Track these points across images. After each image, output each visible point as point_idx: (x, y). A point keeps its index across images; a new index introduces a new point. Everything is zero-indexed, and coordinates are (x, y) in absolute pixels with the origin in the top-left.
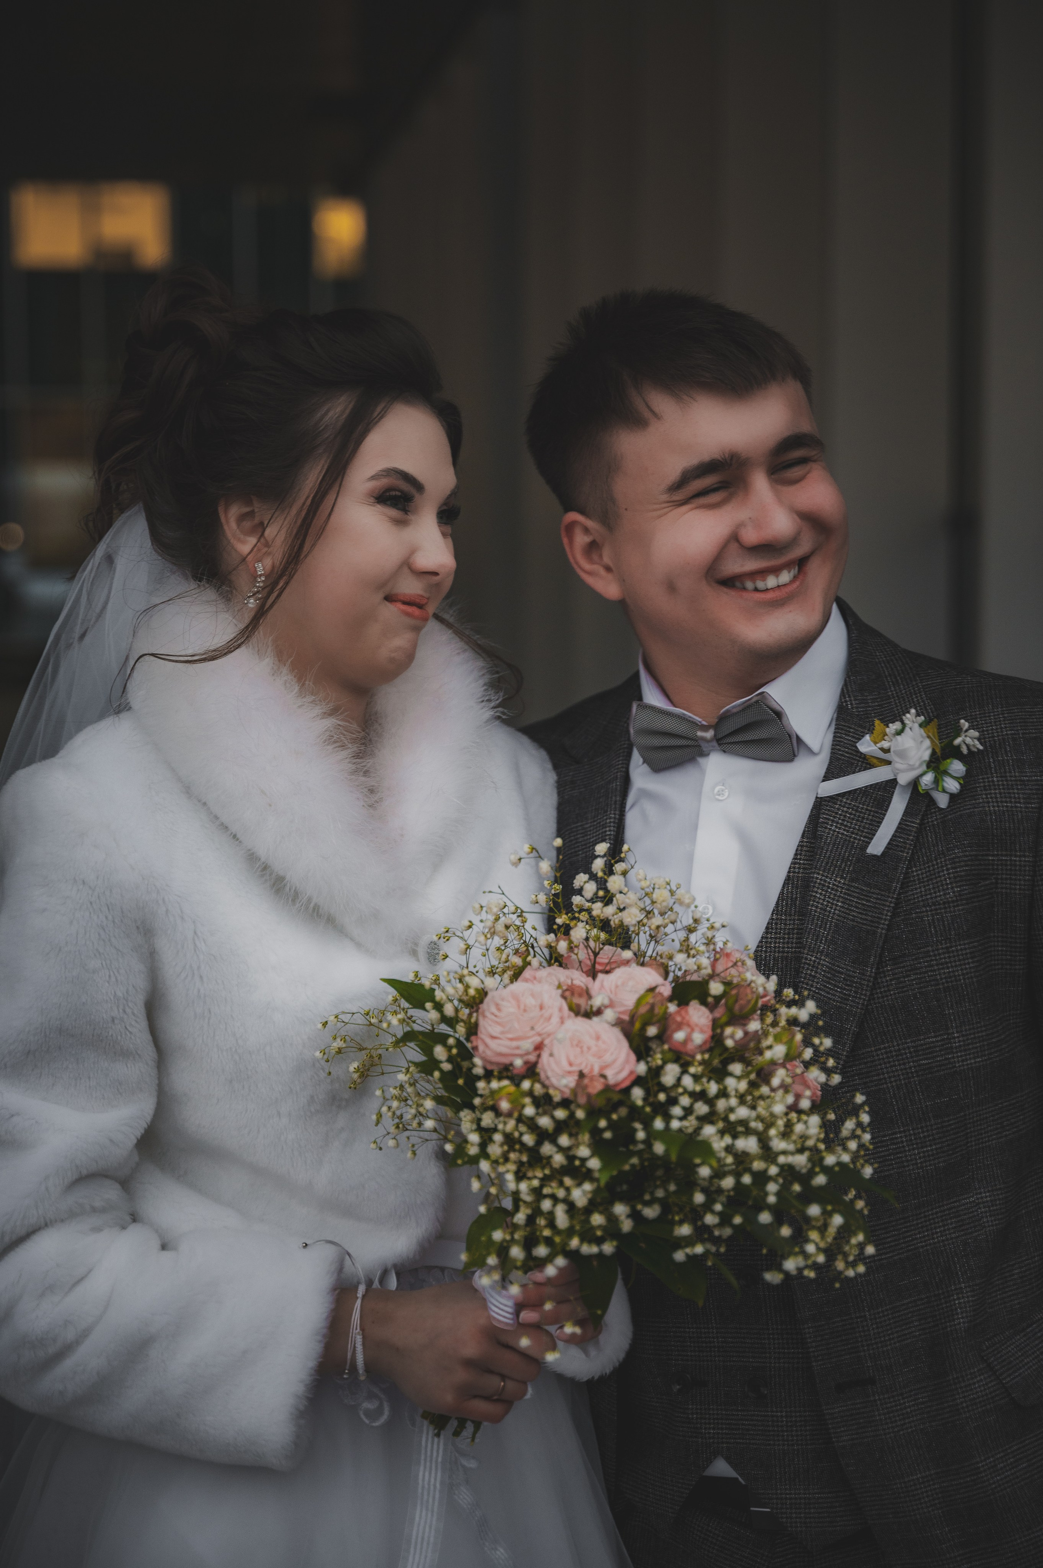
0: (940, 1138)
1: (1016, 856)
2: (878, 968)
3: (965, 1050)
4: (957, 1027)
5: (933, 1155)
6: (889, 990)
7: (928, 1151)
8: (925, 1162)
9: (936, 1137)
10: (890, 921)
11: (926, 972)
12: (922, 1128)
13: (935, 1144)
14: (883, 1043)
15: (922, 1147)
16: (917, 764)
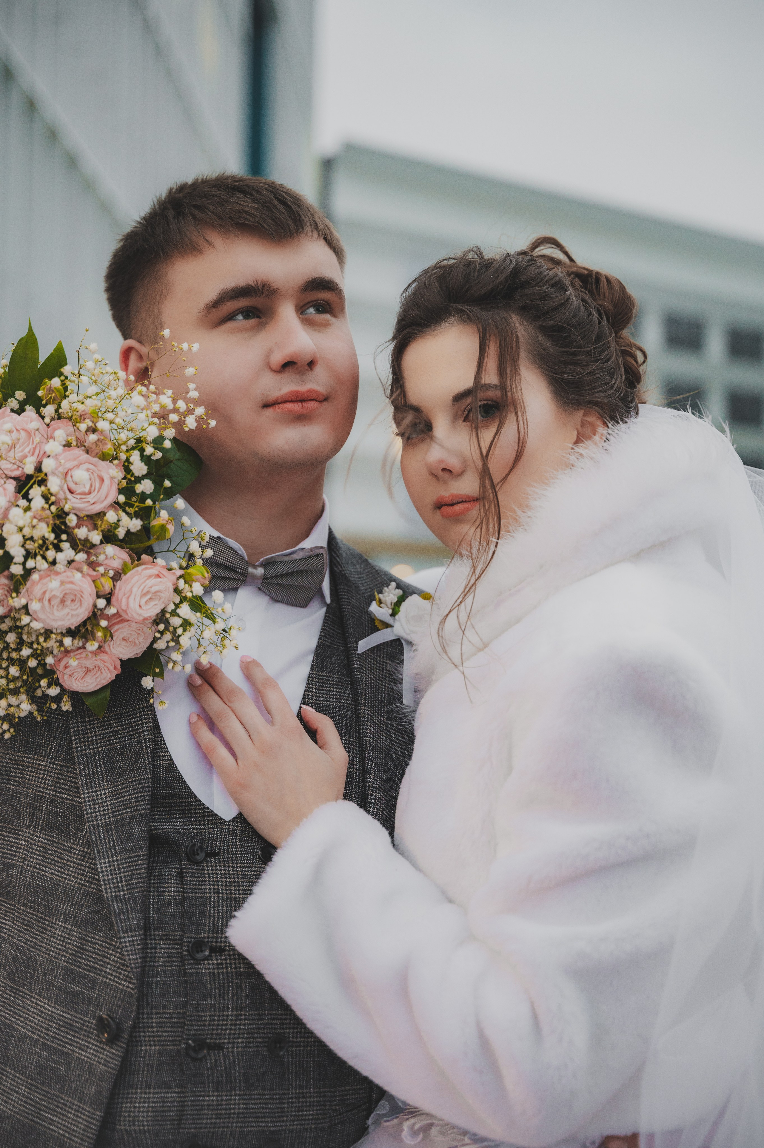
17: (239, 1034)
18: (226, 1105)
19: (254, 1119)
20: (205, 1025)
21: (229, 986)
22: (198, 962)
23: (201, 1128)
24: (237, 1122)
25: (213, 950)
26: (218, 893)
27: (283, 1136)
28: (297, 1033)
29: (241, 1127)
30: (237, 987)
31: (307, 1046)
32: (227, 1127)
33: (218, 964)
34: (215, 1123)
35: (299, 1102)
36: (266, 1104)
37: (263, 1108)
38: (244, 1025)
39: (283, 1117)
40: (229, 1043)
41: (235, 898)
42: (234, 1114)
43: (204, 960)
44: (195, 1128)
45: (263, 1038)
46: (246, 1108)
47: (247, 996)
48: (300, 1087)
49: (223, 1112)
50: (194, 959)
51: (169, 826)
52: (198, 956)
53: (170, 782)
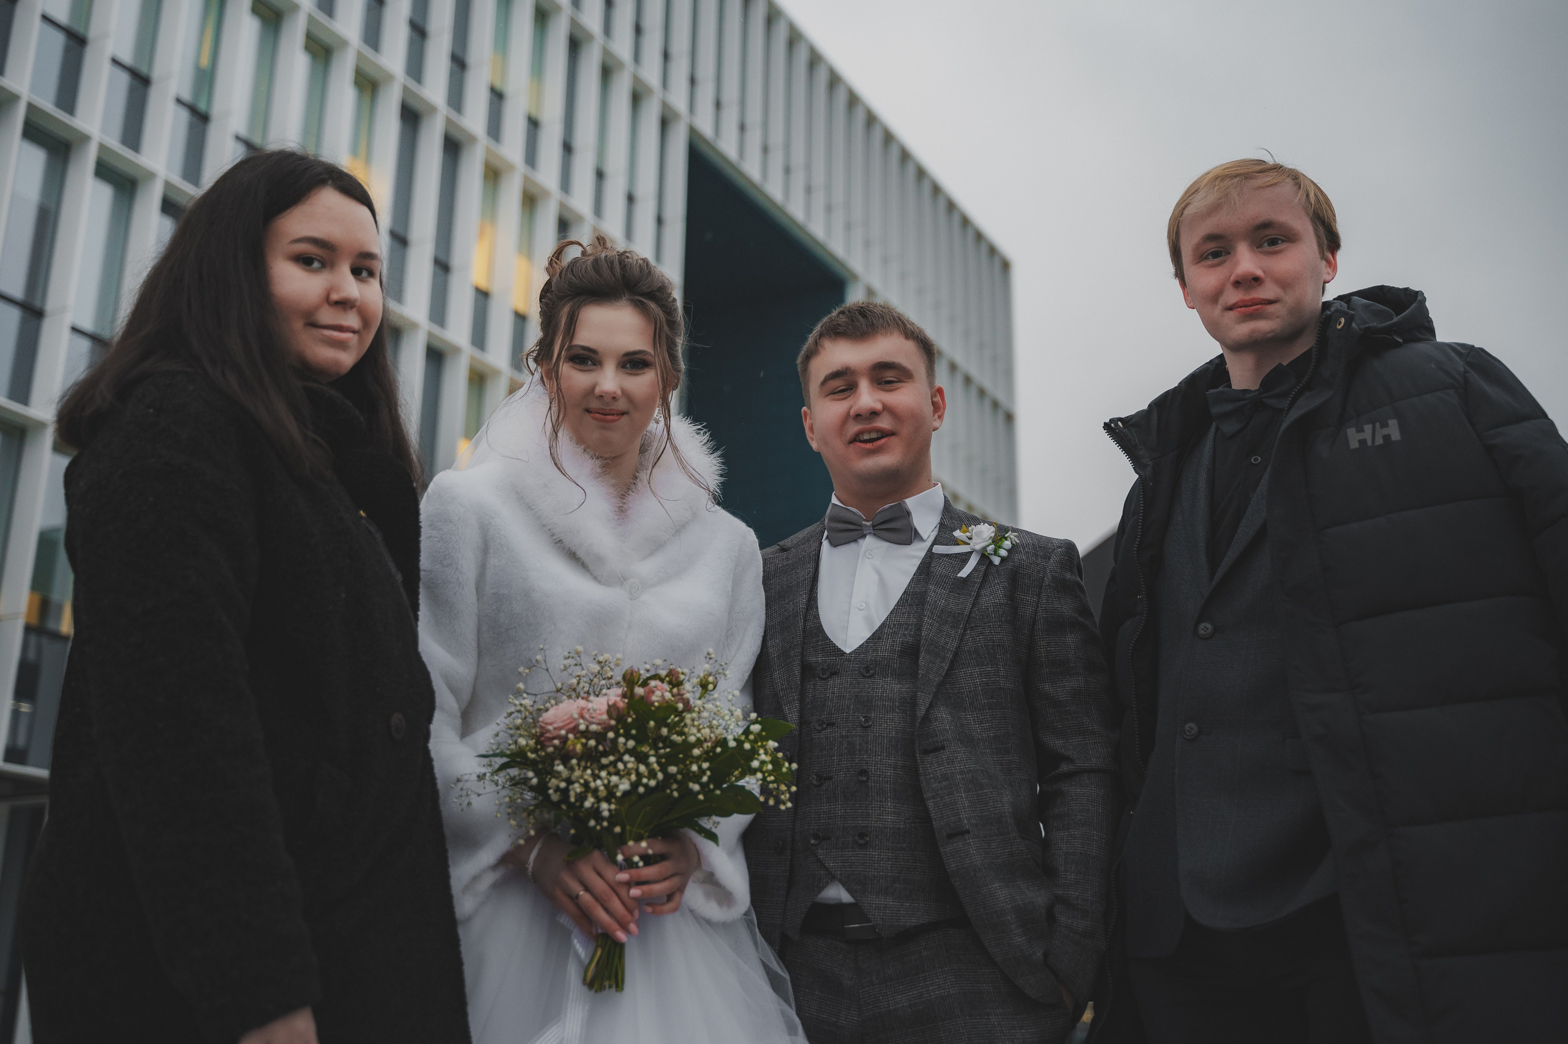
0: (991, 720)
1: (1029, 597)
2: (964, 631)
3: (1006, 678)
5: (985, 729)
6: (968, 643)
7: (984, 726)
8: (982, 732)
9: (989, 719)
10: (971, 609)
11: (989, 635)
12: (981, 714)
13: (988, 723)
14: (963, 669)
15: (981, 724)
16: (987, 539)
17: (841, 769)
18: (834, 811)
19: (851, 819)
20: (822, 766)
21: (835, 743)
22: (819, 731)
23: (820, 826)
24: (841, 821)
25: (828, 725)
26: (834, 694)
27: (870, 829)
28: (877, 769)
29: (843, 824)
30: (840, 743)
31: (885, 777)
32: (835, 824)
33: (830, 732)
34: (828, 822)
35: (880, 811)
36: (857, 810)
37: (855, 812)
38: (844, 764)
39: (869, 818)
40: (835, 775)
41: (844, 696)
42: (838, 816)
43: (823, 730)
44: (817, 826)
45: (855, 771)
46: (846, 812)
47: (846, 748)
48: (881, 801)
49: (832, 815)
50: (817, 730)
51: (813, 659)
52: (819, 728)
53: (815, 634)
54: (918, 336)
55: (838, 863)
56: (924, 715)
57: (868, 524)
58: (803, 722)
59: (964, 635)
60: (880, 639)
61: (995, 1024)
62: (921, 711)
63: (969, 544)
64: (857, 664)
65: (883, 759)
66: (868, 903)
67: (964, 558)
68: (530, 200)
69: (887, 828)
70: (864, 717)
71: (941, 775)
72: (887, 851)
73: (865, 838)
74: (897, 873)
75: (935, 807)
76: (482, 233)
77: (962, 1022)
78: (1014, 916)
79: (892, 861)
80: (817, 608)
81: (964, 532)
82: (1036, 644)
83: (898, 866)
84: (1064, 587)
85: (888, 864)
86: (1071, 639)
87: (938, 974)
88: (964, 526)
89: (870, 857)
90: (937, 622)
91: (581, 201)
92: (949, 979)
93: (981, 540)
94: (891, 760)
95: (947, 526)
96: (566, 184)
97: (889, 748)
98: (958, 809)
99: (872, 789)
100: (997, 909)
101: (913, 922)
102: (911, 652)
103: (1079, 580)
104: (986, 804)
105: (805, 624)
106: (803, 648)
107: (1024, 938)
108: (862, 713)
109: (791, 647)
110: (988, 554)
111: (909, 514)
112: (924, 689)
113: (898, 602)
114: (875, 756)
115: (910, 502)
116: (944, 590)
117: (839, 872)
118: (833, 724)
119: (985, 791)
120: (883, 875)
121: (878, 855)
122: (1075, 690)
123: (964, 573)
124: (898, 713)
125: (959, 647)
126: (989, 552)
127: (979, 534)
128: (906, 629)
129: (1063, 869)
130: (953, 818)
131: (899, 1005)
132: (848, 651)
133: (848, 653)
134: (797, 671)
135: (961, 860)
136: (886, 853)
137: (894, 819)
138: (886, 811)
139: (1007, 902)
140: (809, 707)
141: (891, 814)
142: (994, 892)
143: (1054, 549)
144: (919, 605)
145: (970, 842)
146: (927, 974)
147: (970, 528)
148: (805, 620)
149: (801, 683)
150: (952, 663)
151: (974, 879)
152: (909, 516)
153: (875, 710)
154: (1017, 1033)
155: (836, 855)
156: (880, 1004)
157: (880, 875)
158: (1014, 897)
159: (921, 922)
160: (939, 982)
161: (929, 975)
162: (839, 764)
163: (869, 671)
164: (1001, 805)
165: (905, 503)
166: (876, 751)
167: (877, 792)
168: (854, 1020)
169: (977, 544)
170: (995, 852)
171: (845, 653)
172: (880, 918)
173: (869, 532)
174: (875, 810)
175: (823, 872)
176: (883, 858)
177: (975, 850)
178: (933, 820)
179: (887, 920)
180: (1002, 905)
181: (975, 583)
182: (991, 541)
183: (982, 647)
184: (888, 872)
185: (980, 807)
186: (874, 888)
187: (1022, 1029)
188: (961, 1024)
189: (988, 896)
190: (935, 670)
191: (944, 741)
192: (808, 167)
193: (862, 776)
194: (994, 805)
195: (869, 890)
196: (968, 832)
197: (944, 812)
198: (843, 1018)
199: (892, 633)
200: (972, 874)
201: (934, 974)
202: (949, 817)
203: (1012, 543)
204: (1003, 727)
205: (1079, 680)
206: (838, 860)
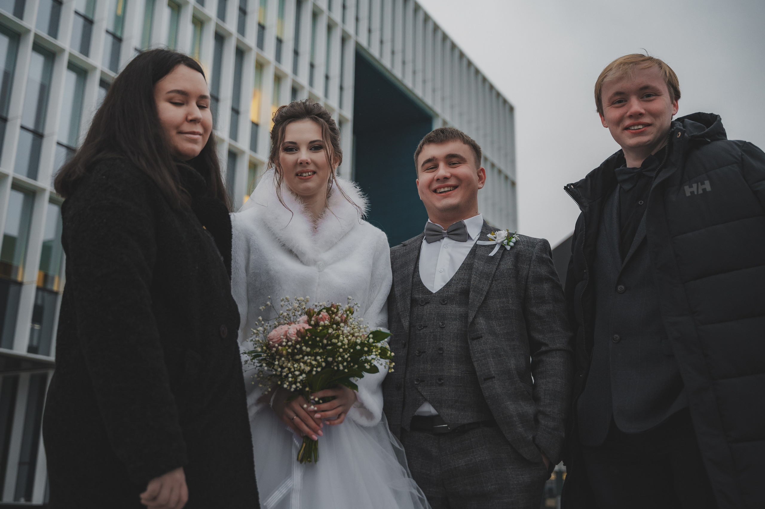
1: (525, 266)
2: (492, 282)
3: (513, 305)
4: (511, 298)
5: (503, 329)
6: (494, 287)
7: (501, 328)
8: (500, 330)
9: (504, 324)
10: (495, 271)
11: (504, 284)
12: (500, 322)
13: (503, 326)
14: (491, 300)
15: (500, 326)
17: (430, 348)
18: (426, 368)
19: (434, 372)
20: (420, 347)
21: (427, 335)
22: (420, 330)
24: (429, 373)
25: (424, 327)
26: (427, 312)
27: (444, 377)
28: (448, 348)
29: (431, 374)
30: (430, 336)
31: (451, 352)
32: (427, 374)
33: (425, 330)
34: (423, 373)
35: (449, 367)
36: (438, 367)
38: (431, 345)
39: (444, 371)
40: (427, 351)
41: (432, 313)
42: (428, 370)
44: (418, 375)
45: (437, 349)
46: (432, 369)
47: (432, 338)
48: (449, 363)
49: (425, 370)
50: (419, 330)
51: (417, 296)
52: (420, 329)
53: (418, 284)
54: (470, 142)
55: (428, 393)
56: (472, 321)
57: (445, 232)
58: (411, 325)
59: (492, 283)
60: (450, 286)
61: (509, 473)
62: (470, 319)
63: (495, 240)
64: (439, 298)
65: (451, 343)
66: (443, 412)
67: (492, 247)
68: (278, 79)
69: (452, 376)
70: (441, 323)
71: (480, 350)
72: (452, 387)
73: (442, 381)
74: (458, 398)
75: (477, 366)
76: (254, 95)
77: (492, 473)
78: (517, 418)
79: (455, 392)
80: (419, 272)
81: (493, 235)
82: (528, 289)
83: (458, 395)
84: (541, 261)
85: (453, 394)
86: (546, 286)
87: (480, 450)
88: (492, 232)
89: (444, 390)
90: (478, 277)
91: (303, 79)
92: (485, 452)
93: (501, 238)
94: (455, 343)
95: (484, 233)
96: (295, 70)
97: (454, 338)
98: (489, 367)
99: (445, 357)
100: (509, 414)
101: (466, 422)
102: (465, 293)
103: (550, 258)
104: (502, 364)
105: (413, 279)
106: (412, 291)
107: (523, 429)
108: (441, 321)
109: (406, 291)
110: (504, 245)
111: (465, 226)
112: (472, 309)
113: (460, 268)
114: (447, 341)
115: (466, 222)
116: (482, 262)
117: (428, 397)
118: (426, 327)
119: (502, 358)
120: (450, 399)
121: (448, 389)
122: (548, 310)
123: (492, 254)
124: (458, 321)
125: (489, 289)
126: (504, 244)
127: (500, 235)
128: (463, 281)
129: (543, 397)
130: (487, 371)
131: (460, 465)
132: (434, 292)
133: (434, 293)
134: (409, 302)
135: (491, 391)
136: (452, 388)
137: (456, 372)
138: (452, 368)
139: (514, 411)
140: (415, 319)
141: (454, 369)
142: (507, 406)
143: (537, 243)
144: (470, 270)
145: (495, 382)
146: (474, 450)
147: (495, 233)
148: (413, 278)
149: (411, 308)
150: (486, 297)
151: (497, 400)
152: (465, 227)
153: (447, 320)
154: (520, 477)
155: (427, 389)
156: (451, 464)
157: (449, 399)
158: (517, 409)
159: (469, 422)
160: (480, 453)
161: (475, 450)
162: (429, 345)
163: (444, 301)
164: (509, 365)
165: (463, 221)
166: (447, 339)
167: (448, 359)
168: (438, 472)
169: (499, 240)
170: (508, 388)
171: (433, 293)
172: (449, 420)
173: (446, 235)
174: (446, 367)
175: (420, 397)
176: (450, 391)
177: (498, 386)
178: (477, 372)
179: (452, 421)
180: (511, 412)
181: (498, 258)
182: (505, 238)
183: (500, 289)
184: (453, 398)
185: (499, 366)
186: (446, 405)
187: (522, 476)
188: (492, 474)
189: (504, 408)
190: (477, 300)
191: (482, 334)
192: (414, 61)
193: (440, 351)
194: (506, 365)
195: (444, 406)
196: (494, 377)
197: (482, 368)
198: (433, 472)
199: (456, 283)
200: (496, 398)
201: (478, 449)
202: (485, 370)
203: (516, 239)
204: (511, 328)
205: (550, 306)
206: (428, 391)
